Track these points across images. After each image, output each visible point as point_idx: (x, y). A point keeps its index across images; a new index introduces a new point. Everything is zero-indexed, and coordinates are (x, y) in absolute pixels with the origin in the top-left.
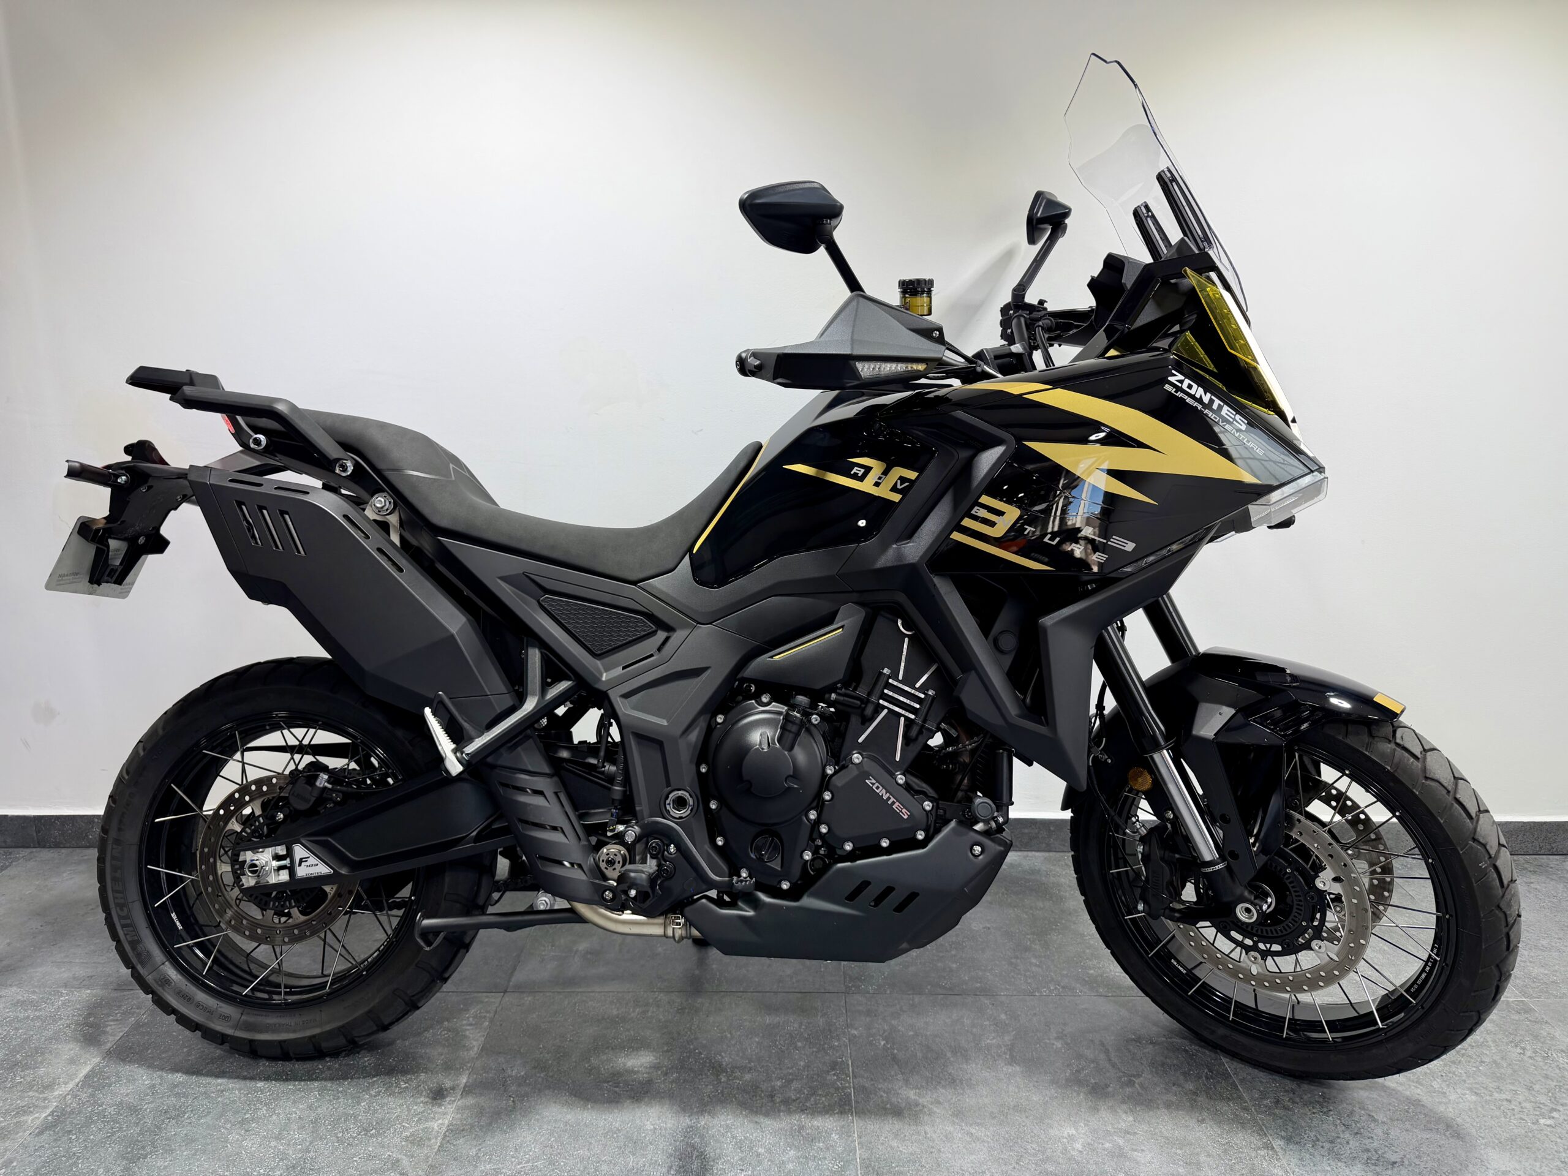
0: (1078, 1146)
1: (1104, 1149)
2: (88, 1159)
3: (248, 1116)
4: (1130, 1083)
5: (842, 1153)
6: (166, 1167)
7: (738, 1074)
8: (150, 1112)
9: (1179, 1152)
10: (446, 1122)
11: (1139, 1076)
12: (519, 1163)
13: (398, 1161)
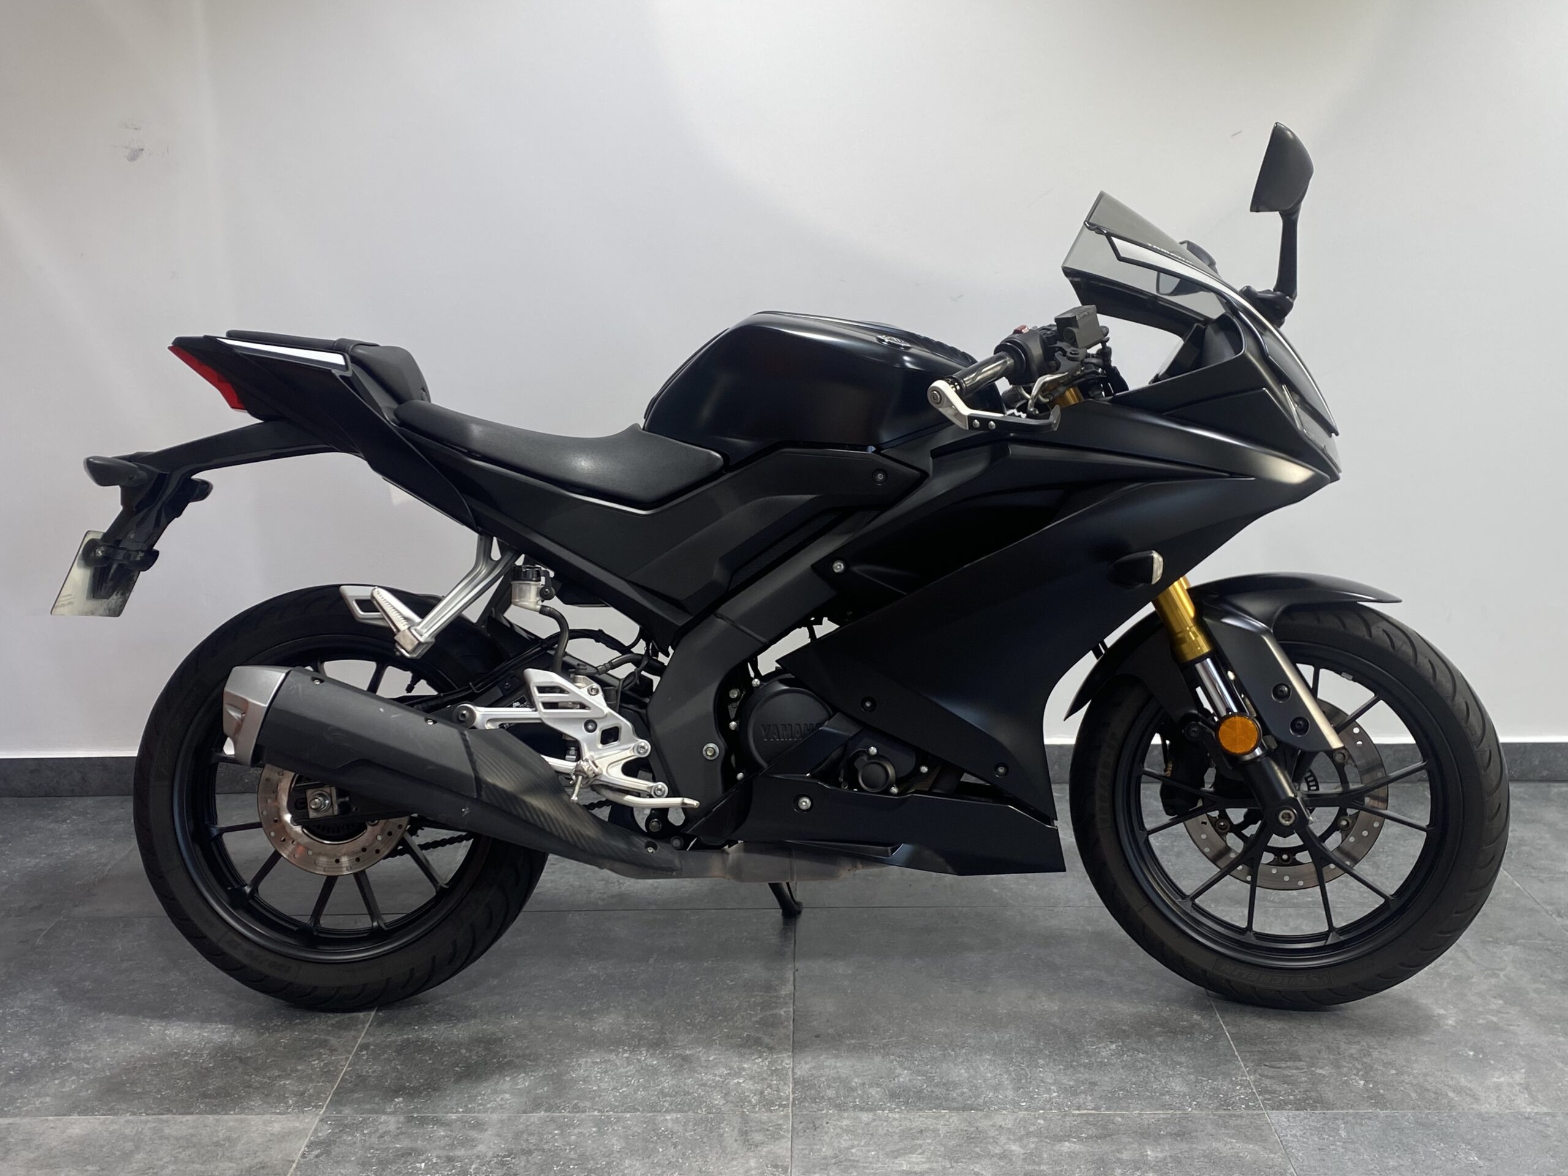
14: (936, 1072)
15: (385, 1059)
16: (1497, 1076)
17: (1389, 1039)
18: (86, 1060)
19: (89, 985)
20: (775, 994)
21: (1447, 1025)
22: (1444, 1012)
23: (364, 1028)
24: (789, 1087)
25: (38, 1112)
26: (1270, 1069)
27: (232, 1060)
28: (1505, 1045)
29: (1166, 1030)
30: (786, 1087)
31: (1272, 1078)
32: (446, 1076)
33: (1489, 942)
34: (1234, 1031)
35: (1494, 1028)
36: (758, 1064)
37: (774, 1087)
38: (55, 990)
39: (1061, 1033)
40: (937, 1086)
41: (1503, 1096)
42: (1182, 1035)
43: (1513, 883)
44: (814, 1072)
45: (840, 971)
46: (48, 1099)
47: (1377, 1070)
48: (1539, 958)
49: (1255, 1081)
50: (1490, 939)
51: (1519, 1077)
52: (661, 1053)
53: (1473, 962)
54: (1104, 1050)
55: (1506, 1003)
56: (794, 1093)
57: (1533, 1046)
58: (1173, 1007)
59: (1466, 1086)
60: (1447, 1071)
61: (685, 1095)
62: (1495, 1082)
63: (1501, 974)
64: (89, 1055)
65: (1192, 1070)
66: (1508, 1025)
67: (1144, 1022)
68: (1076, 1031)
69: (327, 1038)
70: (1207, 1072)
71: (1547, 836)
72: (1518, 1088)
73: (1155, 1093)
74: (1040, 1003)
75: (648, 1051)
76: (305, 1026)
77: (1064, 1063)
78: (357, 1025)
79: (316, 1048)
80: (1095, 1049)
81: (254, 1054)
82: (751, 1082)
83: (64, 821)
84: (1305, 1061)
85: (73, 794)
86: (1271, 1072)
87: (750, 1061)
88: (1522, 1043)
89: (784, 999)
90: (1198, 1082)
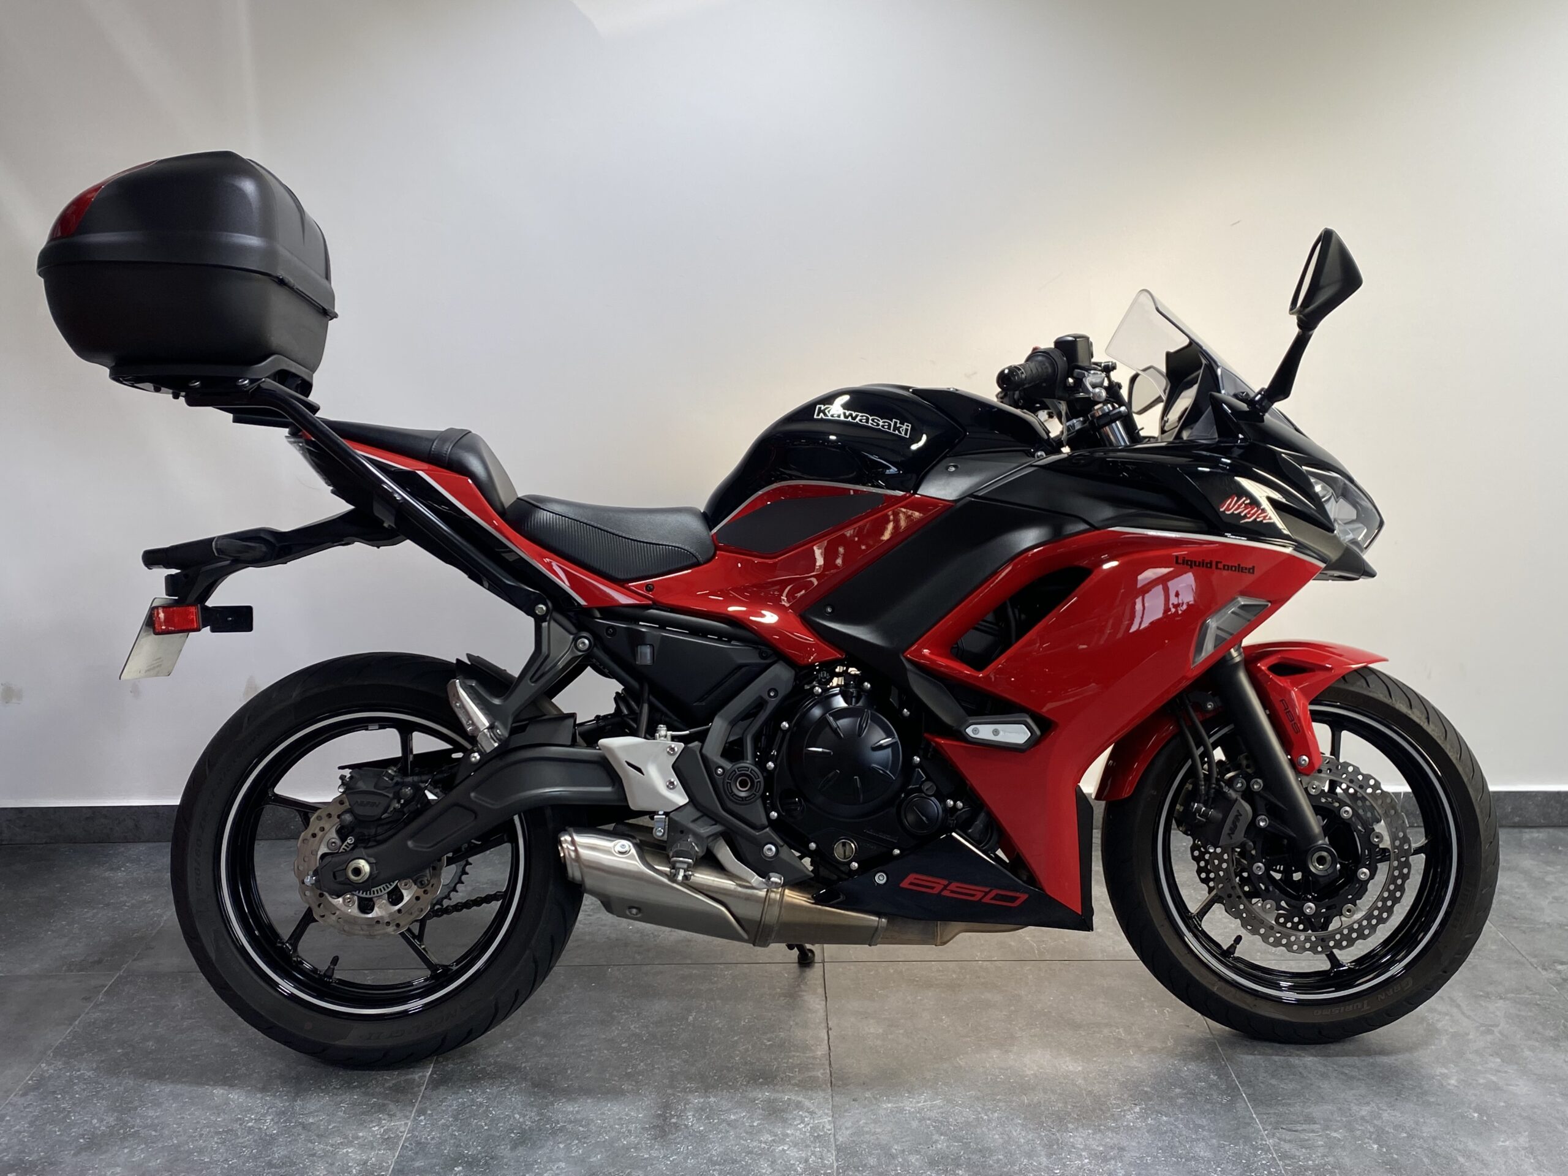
0: (1453, 1082)
1: (1480, 1084)
2: (497, 1107)
3: (629, 1071)
4: (1489, 1032)
5: (1227, 1089)
6: (578, 1112)
7: (1097, 1030)
8: (531, 1069)
9: (1553, 1086)
10: (828, 1071)
11: (1498, 1026)
12: (919, 1102)
13: (800, 1102)
14: (971, 1138)
15: (443, 1125)
16: (1502, 1139)
17: (1397, 1099)
18: (153, 1127)
19: (152, 1046)
20: (811, 1055)
21: (1449, 1084)
22: (1446, 1071)
23: (420, 1091)
24: (832, 1154)
26: (1290, 1133)
27: (294, 1127)
28: (1506, 1107)
29: (1185, 1091)
30: (829, 1155)
31: (1290, 1141)
32: (503, 1143)
33: (1481, 996)
34: (1250, 1091)
35: (1495, 1088)
36: (800, 1129)
37: (818, 1154)
38: (119, 1051)
39: (1086, 1095)
40: (973, 1153)
41: (1511, 1162)
42: (1201, 1096)
43: (1497, 934)
44: (855, 1138)
45: (872, 1030)
46: (119, 1170)
47: (1388, 1132)
48: (1529, 1014)
49: (1274, 1146)
50: (1481, 993)
51: (1523, 1140)
52: (707, 1118)
53: (1468, 1017)
54: (1129, 1113)
55: (1503, 1061)
56: (837, 1161)
57: (1534, 1107)
58: (1190, 1067)
59: (1475, 1150)
60: (1456, 1134)
61: (733, 1163)
62: (1502, 1146)
63: (1496, 1030)
64: (156, 1121)
65: (1213, 1134)
66: (1507, 1085)
67: (1165, 1084)
68: (1101, 1093)
69: (386, 1102)
70: (1229, 1136)
71: (1525, 884)
72: (1523, 1152)
73: (1181, 1159)
74: (1064, 1063)
75: (694, 1116)
76: (363, 1090)
77: (1092, 1127)
78: (413, 1088)
79: (376, 1112)
80: (1121, 1111)
81: (316, 1119)
82: (795, 1150)
83: (119, 868)
84: (1320, 1124)
85: (126, 840)
86: (1288, 1136)
87: (793, 1127)
88: (1522, 1104)
89: (820, 1060)
90: (1221, 1146)
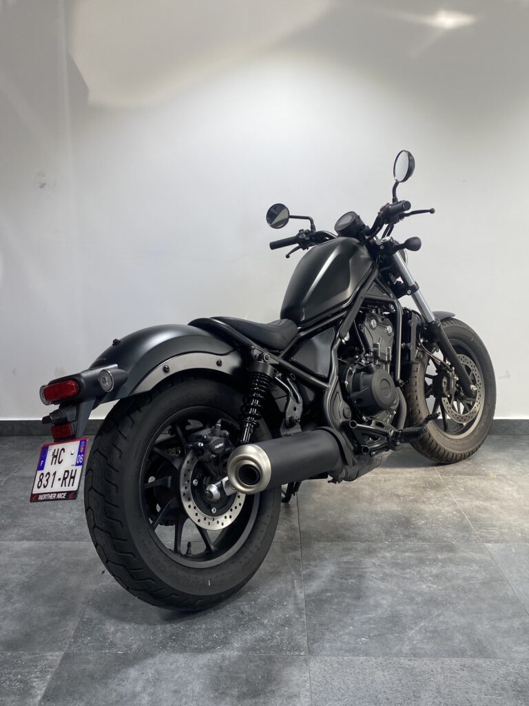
18: (27, 523)
25: (10, 540)
29: (442, 517)
30: (297, 534)
34: (469, 517)
36: (286, 526)
37: (293, 534)
39: (402, 517)
40: (356, 534)
42: (449, 518)
44: (308, 529)
45: (315, 497)
46: (14, 536)
49: (478, 534)
54: (419, 523)
56: (301, 536)
65: (454, 530)
67: (435, 514)
68: (408, 517)
70: (460, 531)
73: (440, 537)
77: (404, 527)
80: (416, 522)
83: (5, 444)
84: (497, 527)
86: (486, 531)
90: (456, 534)
